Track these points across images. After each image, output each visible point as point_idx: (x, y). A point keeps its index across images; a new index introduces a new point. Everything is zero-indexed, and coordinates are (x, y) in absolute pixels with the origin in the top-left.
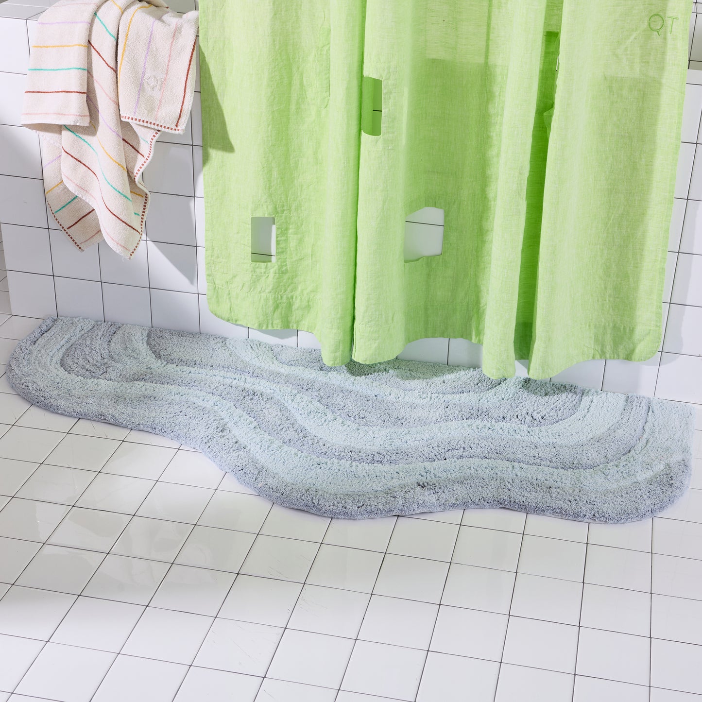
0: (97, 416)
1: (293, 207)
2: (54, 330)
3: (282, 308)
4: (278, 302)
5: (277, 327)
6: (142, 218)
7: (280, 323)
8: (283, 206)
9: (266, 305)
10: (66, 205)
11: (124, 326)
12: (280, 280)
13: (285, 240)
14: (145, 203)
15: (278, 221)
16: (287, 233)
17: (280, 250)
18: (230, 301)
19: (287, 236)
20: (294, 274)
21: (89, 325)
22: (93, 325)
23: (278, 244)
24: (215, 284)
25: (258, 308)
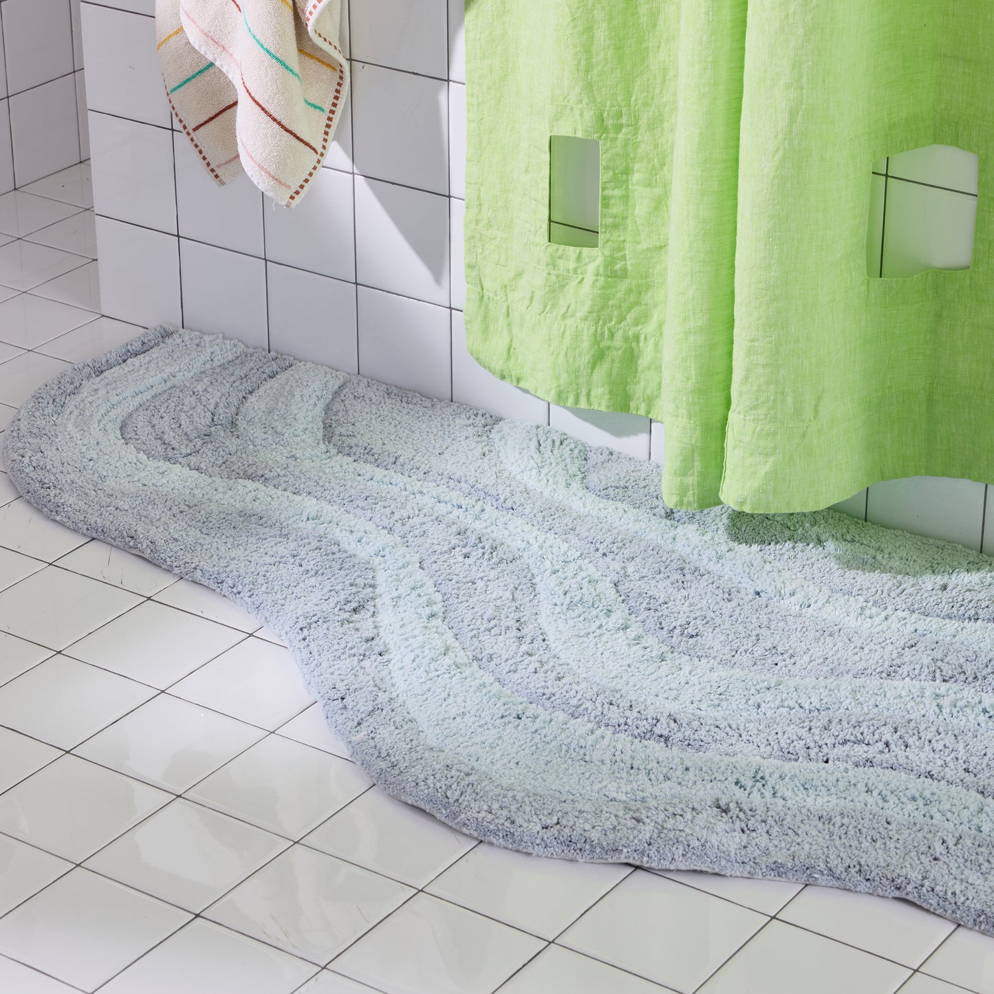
0: (123, 538)
1: (643, 122)
2: (154, 353)
3: (613, 361)
4: (601, 345)
5: (599, 405)
6: (330, 119)
7: (607, 397)
8: (620, 115)
9: (575, 348)
10: (193, 77)
11: (300, 364)
12: (608, 292)
13: (622, 197)
14: (339, 84)
15: (607, 150)
16: (627, 180)
17: (610, 221)
18: (510, 332)
19: (627, 189)
20: (644, 281)
21: (229, 353)
22: (239, 354)
23: (606, 206)
24: (483, 289)
25: (558, 354)
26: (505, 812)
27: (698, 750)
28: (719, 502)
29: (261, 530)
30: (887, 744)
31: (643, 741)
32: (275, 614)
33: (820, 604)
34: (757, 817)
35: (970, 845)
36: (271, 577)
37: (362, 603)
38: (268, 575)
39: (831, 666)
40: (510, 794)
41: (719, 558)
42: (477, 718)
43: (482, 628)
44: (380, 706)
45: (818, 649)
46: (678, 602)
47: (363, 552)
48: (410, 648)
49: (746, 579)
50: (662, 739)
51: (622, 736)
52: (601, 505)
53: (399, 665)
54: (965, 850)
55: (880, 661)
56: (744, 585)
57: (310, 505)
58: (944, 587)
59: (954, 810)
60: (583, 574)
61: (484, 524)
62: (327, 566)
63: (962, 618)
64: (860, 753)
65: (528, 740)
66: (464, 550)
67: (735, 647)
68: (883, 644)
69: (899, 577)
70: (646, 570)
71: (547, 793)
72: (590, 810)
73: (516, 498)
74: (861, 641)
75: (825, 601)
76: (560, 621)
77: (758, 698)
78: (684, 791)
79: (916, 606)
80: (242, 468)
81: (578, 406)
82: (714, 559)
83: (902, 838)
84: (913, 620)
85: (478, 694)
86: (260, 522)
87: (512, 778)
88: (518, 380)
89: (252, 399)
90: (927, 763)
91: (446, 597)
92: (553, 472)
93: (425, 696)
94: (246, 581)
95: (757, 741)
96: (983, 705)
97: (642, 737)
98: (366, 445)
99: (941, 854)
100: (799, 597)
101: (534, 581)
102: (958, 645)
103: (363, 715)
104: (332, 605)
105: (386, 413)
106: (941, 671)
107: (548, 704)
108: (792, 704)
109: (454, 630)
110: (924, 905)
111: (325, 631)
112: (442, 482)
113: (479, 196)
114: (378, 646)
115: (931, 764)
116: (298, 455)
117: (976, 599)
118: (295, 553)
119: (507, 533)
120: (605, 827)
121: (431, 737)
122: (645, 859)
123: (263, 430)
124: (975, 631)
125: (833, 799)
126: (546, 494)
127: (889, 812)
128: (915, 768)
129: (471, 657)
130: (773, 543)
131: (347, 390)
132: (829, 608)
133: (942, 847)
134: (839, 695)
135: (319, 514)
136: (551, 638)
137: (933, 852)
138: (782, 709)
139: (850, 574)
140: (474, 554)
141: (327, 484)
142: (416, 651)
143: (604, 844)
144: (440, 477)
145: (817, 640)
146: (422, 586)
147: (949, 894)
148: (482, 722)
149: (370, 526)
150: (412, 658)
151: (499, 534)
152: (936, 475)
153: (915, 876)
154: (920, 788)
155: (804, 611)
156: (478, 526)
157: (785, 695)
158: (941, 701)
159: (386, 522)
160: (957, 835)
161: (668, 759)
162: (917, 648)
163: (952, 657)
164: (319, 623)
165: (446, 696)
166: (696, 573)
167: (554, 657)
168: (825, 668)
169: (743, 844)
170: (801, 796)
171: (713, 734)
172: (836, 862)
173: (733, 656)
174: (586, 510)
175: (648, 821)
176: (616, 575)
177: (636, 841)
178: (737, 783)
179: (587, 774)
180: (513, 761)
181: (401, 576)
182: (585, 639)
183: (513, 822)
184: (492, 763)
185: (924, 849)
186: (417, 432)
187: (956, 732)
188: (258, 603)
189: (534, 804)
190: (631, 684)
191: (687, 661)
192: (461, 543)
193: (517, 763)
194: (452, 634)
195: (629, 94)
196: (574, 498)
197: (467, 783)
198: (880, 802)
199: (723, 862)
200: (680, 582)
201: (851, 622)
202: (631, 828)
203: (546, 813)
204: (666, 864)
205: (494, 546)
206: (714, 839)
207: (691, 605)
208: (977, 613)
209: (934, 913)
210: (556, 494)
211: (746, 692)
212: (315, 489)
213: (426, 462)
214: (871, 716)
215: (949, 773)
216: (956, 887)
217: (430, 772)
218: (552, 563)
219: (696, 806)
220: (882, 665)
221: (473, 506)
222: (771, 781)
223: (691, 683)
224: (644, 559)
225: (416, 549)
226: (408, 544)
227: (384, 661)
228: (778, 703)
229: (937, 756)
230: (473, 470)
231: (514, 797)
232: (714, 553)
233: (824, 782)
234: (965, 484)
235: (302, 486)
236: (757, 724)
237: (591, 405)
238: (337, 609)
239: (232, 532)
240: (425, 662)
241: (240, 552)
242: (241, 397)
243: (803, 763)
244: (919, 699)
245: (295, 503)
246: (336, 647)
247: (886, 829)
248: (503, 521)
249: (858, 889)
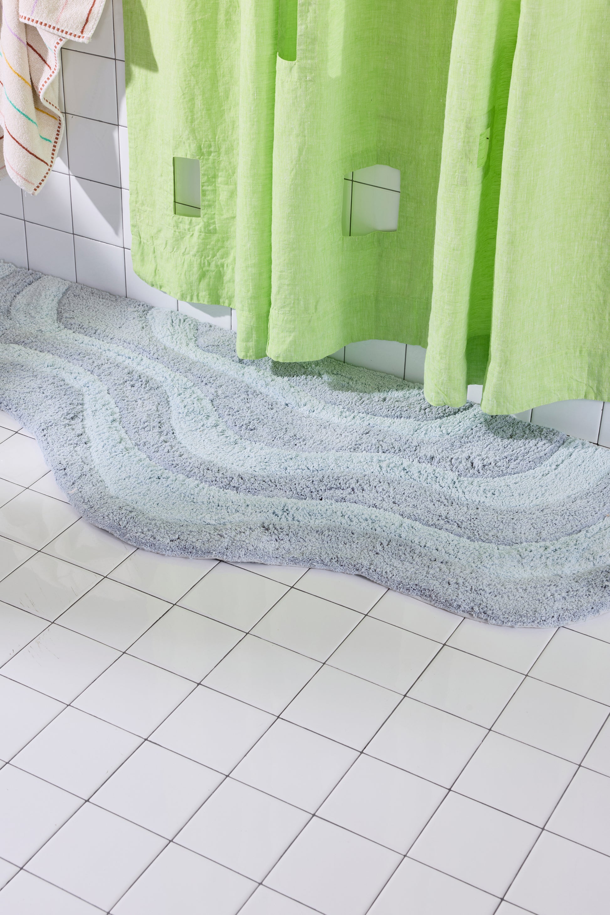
1: (223, 150)
3: (210, 278)
4: (204, 269)
5: (204, 301)
6: (55, 146)
7: (207, 297)
8: (210, 146)
9: (190, 271)
11: (45, 277)
12: (206, 241)
13: (213, 190)
14: (59, 127)
15: (204, 165)
16: (215, 181)
17: (206, 203)
18: (156, 261)
19: (215, 186)
20: (225, 235)
21: (7, 271)
22: (12, 271)
23: (204, 195)
24: (140, 238)
25: (181, 274)
26: (150, 533)
27: (254, 495)
28: (266, 356)
29: (23, 373)
30: (353, 489)
31: (225, 490)
32: (30, 421)
33: (319, 410)
34: (284, 533)
35: (395, 545)
36: (27, 400)
37: (76, 414)
38: (25, 399)
39: (324, 445)
40: (153, 522)
41: (267, 385)
42: (137, 479)
43: (140, 427)
44: (84, 473)
45: (318, 436)
46: (244, 411)
47: (77, 385)
48: (101, 440)
49: (281, 397)
50: (235, 489)
51: (214, 487)
52: (205, 356)
53: (96, 449)
54: (393, 548)
55: (350, 442)
56: (279, 400)
57: (49, 358)
58: (384, 400)
59: (387, 526)
60: (194, 396)
61: (142, 368)
62: (58, 393)
63: (393, 417)
64: (339, 494)
65: (164, 491)
66: (131, 383)
67: (274, 436)
68: (352, 432)
69: (361, 394)
70: (228, 392)
71: (173, 521)
72: (196, 530)
73: (159, 353)
74: (341, 430)
75: (322, 408)
76: (182, 422)
77: (286, 464)
78: (246, 519)
79: (370, 411)
80: (13, 337)
81: (192, 302)
82: (264, 386)
83: (360, 542)
84: (368, 419)
85: (137, 465)
86: (22, 369)
87: (155, 513)
88: (161, 287)
89: (19, 297)
90: (374, 499)
91: (121, 410)
92: (179, 337)
93: (109, 467)
94: (14, 402)
95: (285, 489)
96: (403, 466)
97: (224, 488)
98: (80, 323)
99: (380, 551)
100: (308, 406)
101: (168, 400)
102: (391, 432)
103: (76, 479)
104: (60, 416)
105: (91, 305)
106: (382, 447)
107: (174, 470)
108: (304, 467)
109: (125, 429)
110: (371, 578)
111: (56, 431)
112: (120, 344)
113: (137, 188)
114: (84, 438)
115: (376, 500)
116: (43, 330)
117: (401, 406)
118: (40, 386)
119: (154, 372)
120: (204, 540)
121: (112, 490)
122: (225, 557)
123: (25, 315)
124: (400, 424)
125: (324, 521)
126: (175, 350)
127: (353, 528)
128: (367, 503)
129: (134, 444)
130: (295, 376)
131: (70, 292)
132: (324, 412)
133: (381, 547)
134: (328, 462)
135: (54, 364)
136: (177, 432)
137: (376, 550)
138: (298, 470)
139: (335, 393)
140: (136, 385)
141: (58, 346)
142: (104, 441)
143: (203, 549)
144: (119, 341)
145: (317, 431)
146: (108, 404)
147: (384, 573)
148: (139, 481)
149: (81, 370)
150: (102, 445)
151: (150, 373)
152: (381, 339)
153: (366, 563)
154: (370, 514)
155: (311, 414)
156: (139, 368)
157: (300, 463)
158: (381, 464)
159: (90, 368)
160: (389, 540)
161: (238, 500)
162: (369, 434)
163: (388, 439)
164: (53, 426)
165: (120, 467)
166: (255, 394)
167: (179, 443)
168: (321, 447)
169: (276, 547)
170: (307, 519)
171: (262, 485)
172: (325, 556)
173: (273, 441)
174: (197, 359)
175: (226, 536)
176: (212, 396)
177: (220, 548)
178: (274, 513)
179: (195, 510)
180: (155, 503)
181: (97, 398)
182: (195, 432)
183: (155, 538)
184: (144, 504)
185: (371, 548)
186: (108, 315)
187: (389, 481)
188: (20, 415)
189: (166, 528)
190: (219, 458)
191: (249, 444)
192: (130, 379)
193: (158, 504)
194: (124, 431)
195: (215, 134)
196: (191, 352)
197: (130, 517)
198: (349, 521)
199: (266, 558)
200: (246, 399)
201: (336, 420)
202: (217, 540)
203: (172, 532)
204: (236, 559)
205: (148, 380)
206: (261, 546)
207: (252, 412)
208: (401, 414)
209: (376, 583)
210: (181, 350)
211: (279, 461)
212: (52, 349)
213: (112, 332)
214: (345, 473)
215: (385, 505)
216: (387, 569)
217: (111, 511)
218: (178, 389)
219: (252, 527)
220: (351, 445)
221: (137, 358)
222: (292, 512)
223: (251, 456)
224: (227, 386)
225: (105, 383)
226: (102, 380)
227: (88, 447)
228: (296, 467)
229: (379, 495)
230: (137, 337)
231: (155, 524)
232: (264, 382)
233: (320, 511)
234: (395, 343)
235: (45, 347)
236: (285, 479)
237: (199, 301)
238: (62, 418)
239: (7, 374)
240: (109, 447)
241: (11, 386)
242: (13, 296)
243: (309, 501)
244: (370, 463)
245: (41, 357)
246: (62, 440)
247: (352, 537)
248: (152, 366)
249: (337, 571)
